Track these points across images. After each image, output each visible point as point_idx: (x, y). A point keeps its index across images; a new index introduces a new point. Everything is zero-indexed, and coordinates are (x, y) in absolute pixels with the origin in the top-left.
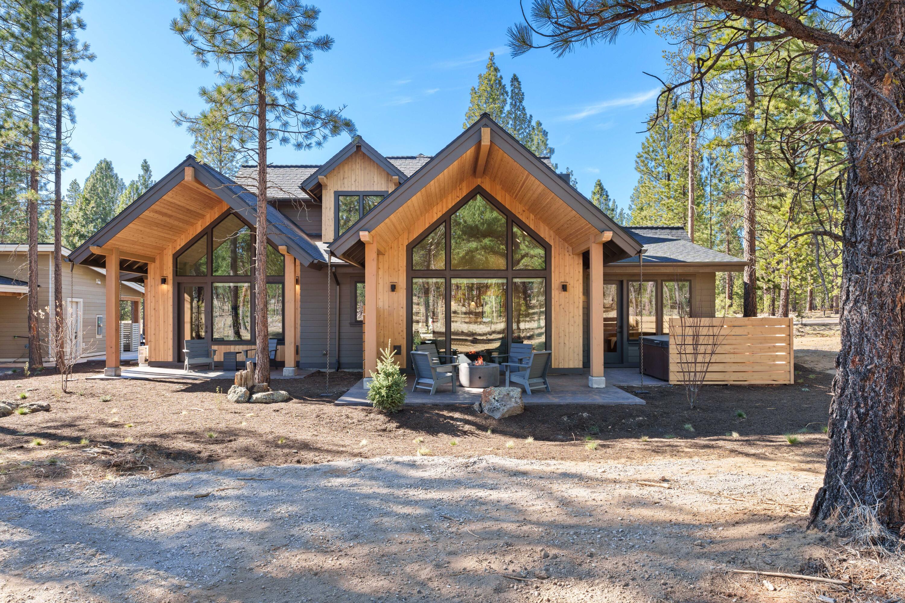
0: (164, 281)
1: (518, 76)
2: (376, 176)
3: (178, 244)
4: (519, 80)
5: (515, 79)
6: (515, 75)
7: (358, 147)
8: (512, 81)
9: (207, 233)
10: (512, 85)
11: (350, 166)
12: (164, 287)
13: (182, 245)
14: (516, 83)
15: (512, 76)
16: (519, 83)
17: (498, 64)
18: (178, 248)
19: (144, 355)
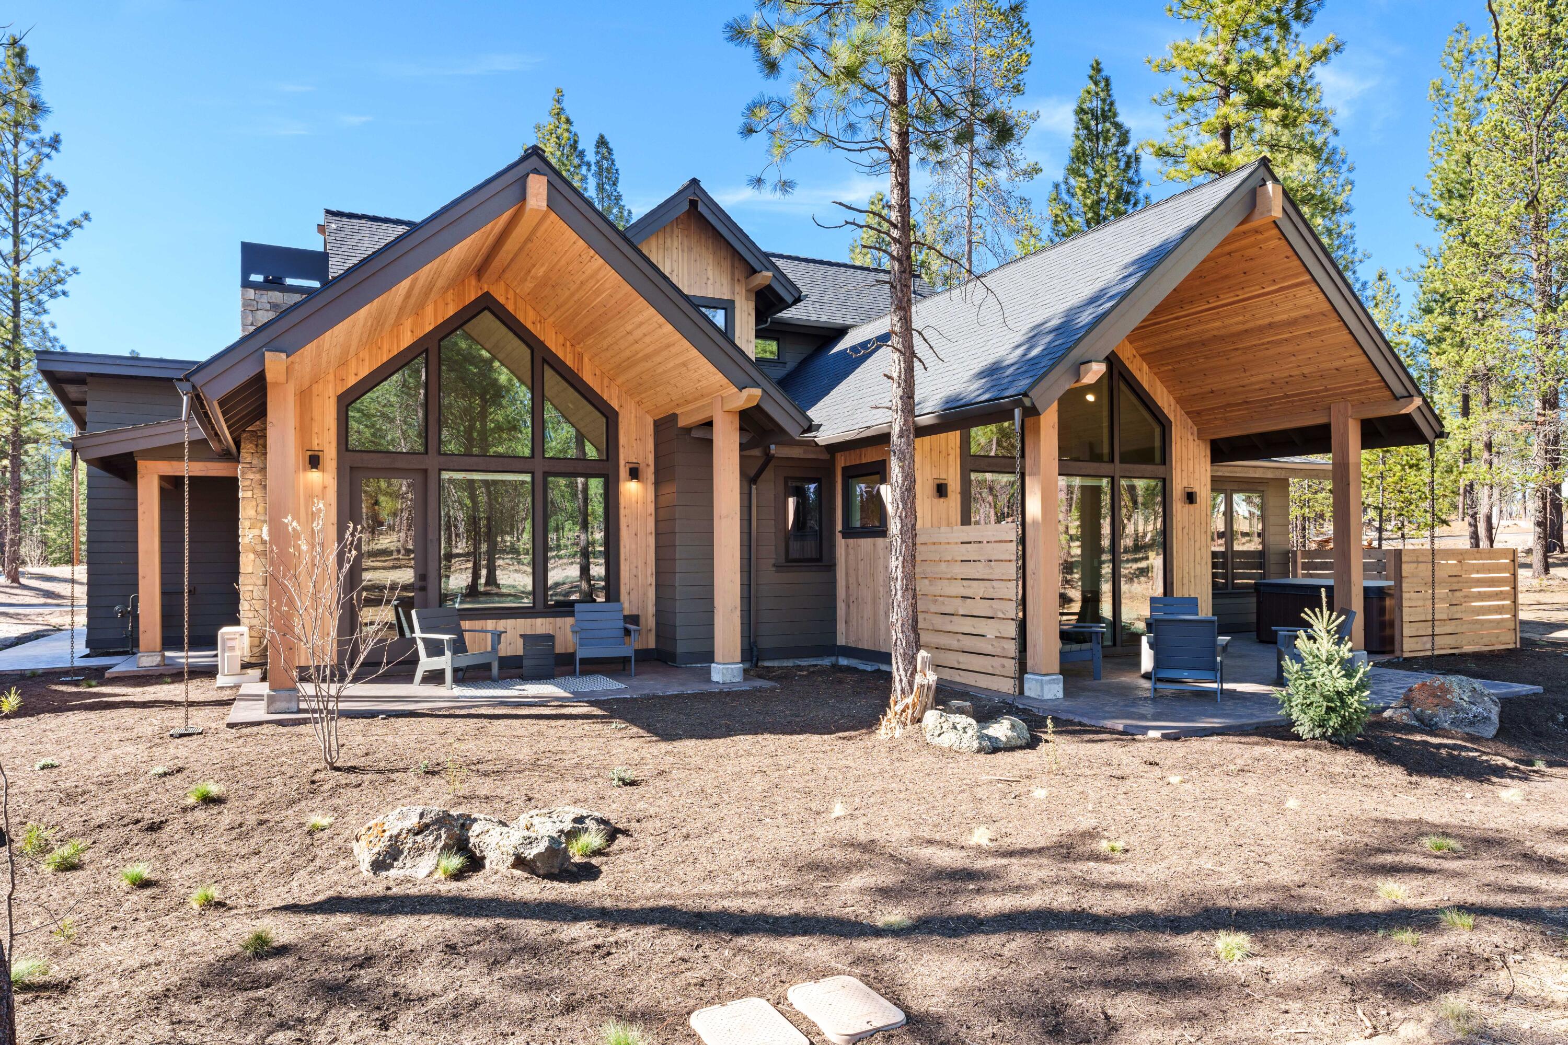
0: (314, 462)
1: (608, 138)
2: (710, 268)
3: (353, 370)
4: (610, 146)
5: (602, 142)
6: (602, 137)
7: (693, 204)
8: (598, 146)
9: (426, 351)
10: (597, 153)
11: (661, 241)
12: (315, 476)
13: (362, 375)
14: (604, 150)
15: (597, 137)
16: (610, 151)
17: (570, 112)
18: (352, 381)
19: (238, 653)
